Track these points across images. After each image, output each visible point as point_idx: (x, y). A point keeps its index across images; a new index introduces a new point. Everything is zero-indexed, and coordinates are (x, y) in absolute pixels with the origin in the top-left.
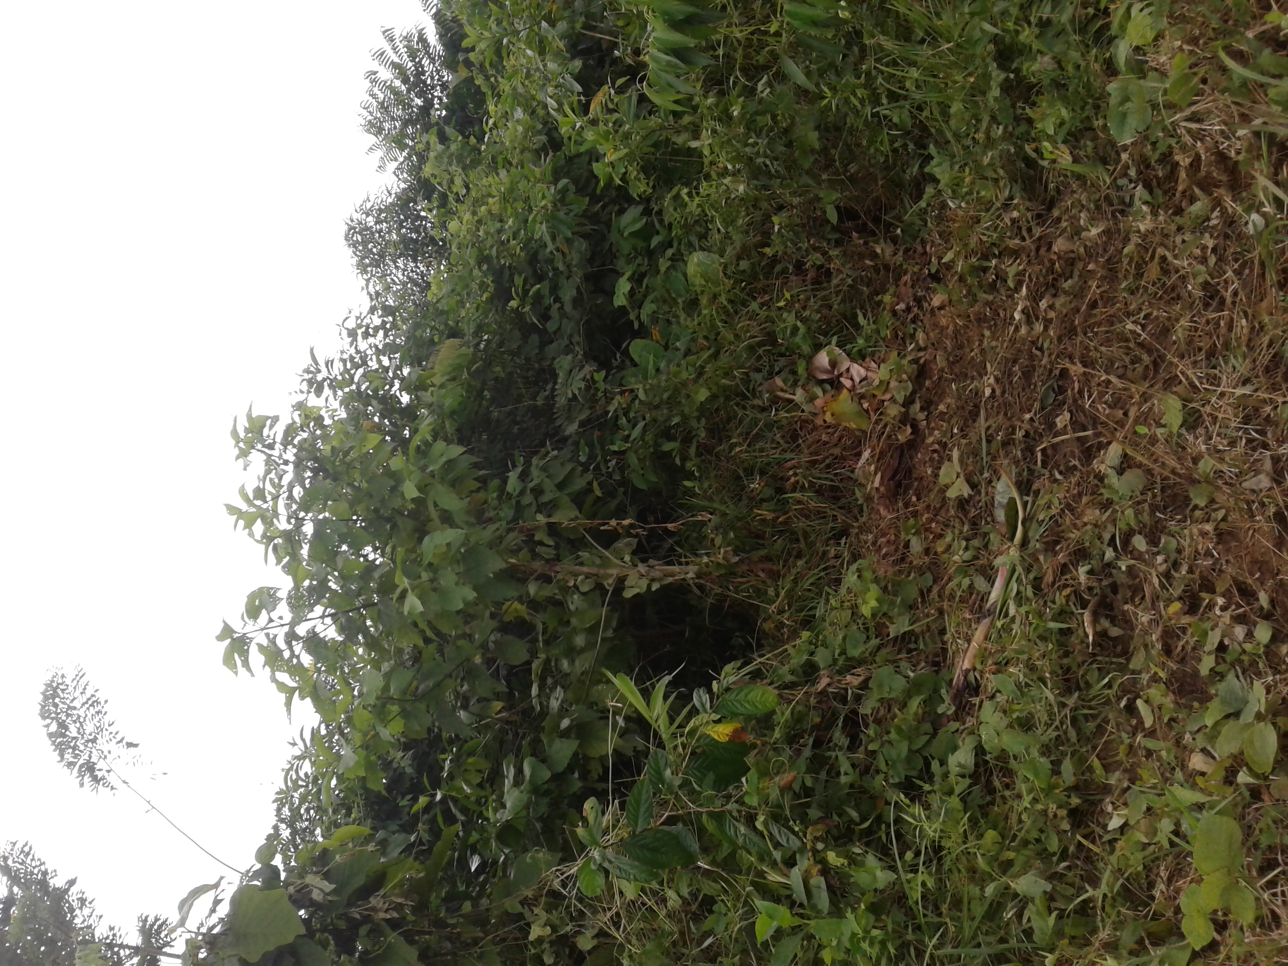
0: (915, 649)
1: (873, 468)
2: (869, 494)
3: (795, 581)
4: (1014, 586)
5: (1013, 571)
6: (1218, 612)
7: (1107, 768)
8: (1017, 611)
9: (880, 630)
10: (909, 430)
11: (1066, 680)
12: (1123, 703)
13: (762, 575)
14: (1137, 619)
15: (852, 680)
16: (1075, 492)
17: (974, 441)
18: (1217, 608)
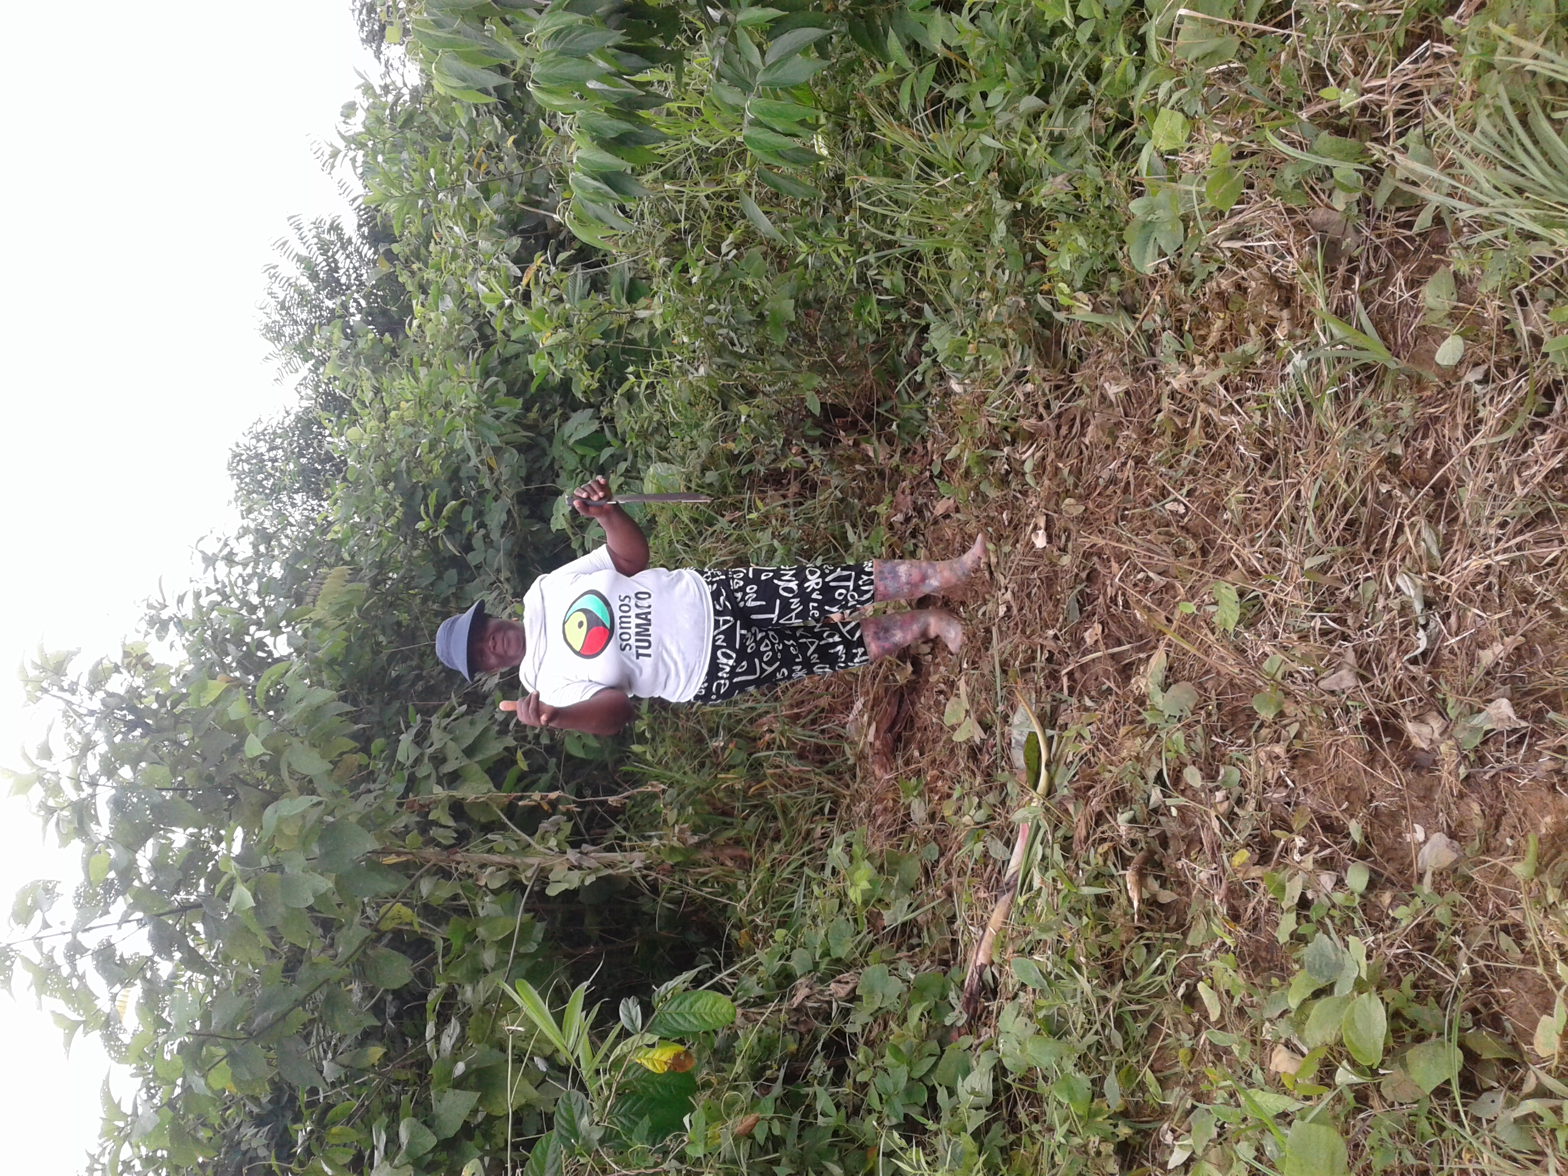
0: (919, 945)
1: (866, 718)
2: (862, 752)
3: (772, 871)
4: (1039, 849)
5: (1038, 827)
6: (1297, 857)
7: (1163, 1083)
8: (1043, 881)
9: (874, 920)
10: (910, 668)
11: (1107, 966)
12: (1181, 991)
13: (729, 863)
14: (1194, 877)
15: (838, 990)
16: (1110, 721)
17: (986, 672)
18: (1296, 851)
